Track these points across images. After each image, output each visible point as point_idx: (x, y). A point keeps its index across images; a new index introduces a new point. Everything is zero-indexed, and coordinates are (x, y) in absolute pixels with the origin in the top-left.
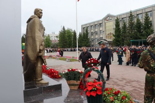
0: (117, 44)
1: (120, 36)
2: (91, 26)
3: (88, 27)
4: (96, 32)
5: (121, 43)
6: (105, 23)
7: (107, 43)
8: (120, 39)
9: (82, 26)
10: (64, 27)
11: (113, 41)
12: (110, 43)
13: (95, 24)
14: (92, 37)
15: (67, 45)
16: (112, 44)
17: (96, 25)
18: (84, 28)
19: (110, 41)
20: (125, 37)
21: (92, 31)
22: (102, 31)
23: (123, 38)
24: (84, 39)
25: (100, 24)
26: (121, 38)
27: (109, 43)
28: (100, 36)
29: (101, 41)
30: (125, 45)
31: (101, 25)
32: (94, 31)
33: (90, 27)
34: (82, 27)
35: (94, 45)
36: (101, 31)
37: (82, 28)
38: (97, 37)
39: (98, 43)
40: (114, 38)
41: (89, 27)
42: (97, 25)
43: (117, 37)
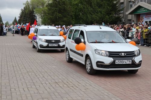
15: (65, 19)
29: (140, 7)
39: (131, 13)
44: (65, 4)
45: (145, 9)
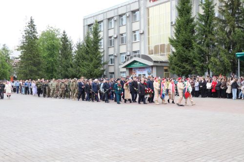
0: (184, 67)
1: (194, 44)
2: (109, 19)
3: (99, 22)
4: (122, 35)
5: (194, 66)
6: (148, 9)
7: (152, 67)
8: (193, 53)
9: (84, 19)
10: (32, 22)
11: (171, 58)
12: (159, 66)
13: (120, 13)
14: (111, 51)
15: (40, 72)
16: (166, 70)
17: (121, 16)
18: (89, 26)
19: (161, 62)
20: (208, 46)
21: (111, 33)
22: (137, 33)
23: (204, 48)
24: (87, 56)
25: (134, 12)
26: (196, 50)
27: (157, 66)
28: (132, 47)
29: (135, 62)
30: (207, 73)
31: (135, 16)
32: (116, 32)
33: (105, 22)
34: (84, 23)
35: (116, 74)
36: (134, 32)
37: (84, 26)
38: (123, 49)
39: (125, 67)
40: (174, 50)
41: (102, 21)
42: (124, 17)
43: (183, 45)
44: (39, 57)
45: (140, 63)
